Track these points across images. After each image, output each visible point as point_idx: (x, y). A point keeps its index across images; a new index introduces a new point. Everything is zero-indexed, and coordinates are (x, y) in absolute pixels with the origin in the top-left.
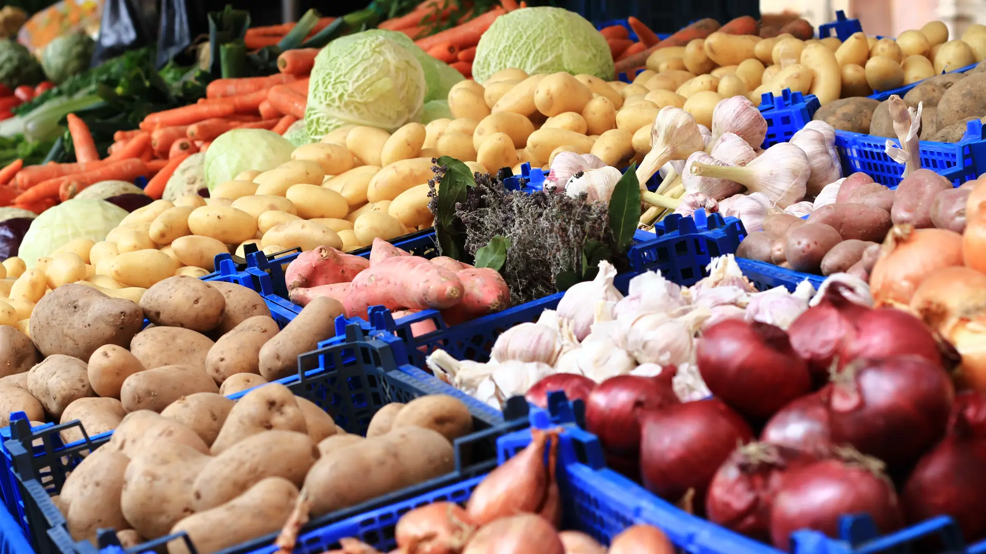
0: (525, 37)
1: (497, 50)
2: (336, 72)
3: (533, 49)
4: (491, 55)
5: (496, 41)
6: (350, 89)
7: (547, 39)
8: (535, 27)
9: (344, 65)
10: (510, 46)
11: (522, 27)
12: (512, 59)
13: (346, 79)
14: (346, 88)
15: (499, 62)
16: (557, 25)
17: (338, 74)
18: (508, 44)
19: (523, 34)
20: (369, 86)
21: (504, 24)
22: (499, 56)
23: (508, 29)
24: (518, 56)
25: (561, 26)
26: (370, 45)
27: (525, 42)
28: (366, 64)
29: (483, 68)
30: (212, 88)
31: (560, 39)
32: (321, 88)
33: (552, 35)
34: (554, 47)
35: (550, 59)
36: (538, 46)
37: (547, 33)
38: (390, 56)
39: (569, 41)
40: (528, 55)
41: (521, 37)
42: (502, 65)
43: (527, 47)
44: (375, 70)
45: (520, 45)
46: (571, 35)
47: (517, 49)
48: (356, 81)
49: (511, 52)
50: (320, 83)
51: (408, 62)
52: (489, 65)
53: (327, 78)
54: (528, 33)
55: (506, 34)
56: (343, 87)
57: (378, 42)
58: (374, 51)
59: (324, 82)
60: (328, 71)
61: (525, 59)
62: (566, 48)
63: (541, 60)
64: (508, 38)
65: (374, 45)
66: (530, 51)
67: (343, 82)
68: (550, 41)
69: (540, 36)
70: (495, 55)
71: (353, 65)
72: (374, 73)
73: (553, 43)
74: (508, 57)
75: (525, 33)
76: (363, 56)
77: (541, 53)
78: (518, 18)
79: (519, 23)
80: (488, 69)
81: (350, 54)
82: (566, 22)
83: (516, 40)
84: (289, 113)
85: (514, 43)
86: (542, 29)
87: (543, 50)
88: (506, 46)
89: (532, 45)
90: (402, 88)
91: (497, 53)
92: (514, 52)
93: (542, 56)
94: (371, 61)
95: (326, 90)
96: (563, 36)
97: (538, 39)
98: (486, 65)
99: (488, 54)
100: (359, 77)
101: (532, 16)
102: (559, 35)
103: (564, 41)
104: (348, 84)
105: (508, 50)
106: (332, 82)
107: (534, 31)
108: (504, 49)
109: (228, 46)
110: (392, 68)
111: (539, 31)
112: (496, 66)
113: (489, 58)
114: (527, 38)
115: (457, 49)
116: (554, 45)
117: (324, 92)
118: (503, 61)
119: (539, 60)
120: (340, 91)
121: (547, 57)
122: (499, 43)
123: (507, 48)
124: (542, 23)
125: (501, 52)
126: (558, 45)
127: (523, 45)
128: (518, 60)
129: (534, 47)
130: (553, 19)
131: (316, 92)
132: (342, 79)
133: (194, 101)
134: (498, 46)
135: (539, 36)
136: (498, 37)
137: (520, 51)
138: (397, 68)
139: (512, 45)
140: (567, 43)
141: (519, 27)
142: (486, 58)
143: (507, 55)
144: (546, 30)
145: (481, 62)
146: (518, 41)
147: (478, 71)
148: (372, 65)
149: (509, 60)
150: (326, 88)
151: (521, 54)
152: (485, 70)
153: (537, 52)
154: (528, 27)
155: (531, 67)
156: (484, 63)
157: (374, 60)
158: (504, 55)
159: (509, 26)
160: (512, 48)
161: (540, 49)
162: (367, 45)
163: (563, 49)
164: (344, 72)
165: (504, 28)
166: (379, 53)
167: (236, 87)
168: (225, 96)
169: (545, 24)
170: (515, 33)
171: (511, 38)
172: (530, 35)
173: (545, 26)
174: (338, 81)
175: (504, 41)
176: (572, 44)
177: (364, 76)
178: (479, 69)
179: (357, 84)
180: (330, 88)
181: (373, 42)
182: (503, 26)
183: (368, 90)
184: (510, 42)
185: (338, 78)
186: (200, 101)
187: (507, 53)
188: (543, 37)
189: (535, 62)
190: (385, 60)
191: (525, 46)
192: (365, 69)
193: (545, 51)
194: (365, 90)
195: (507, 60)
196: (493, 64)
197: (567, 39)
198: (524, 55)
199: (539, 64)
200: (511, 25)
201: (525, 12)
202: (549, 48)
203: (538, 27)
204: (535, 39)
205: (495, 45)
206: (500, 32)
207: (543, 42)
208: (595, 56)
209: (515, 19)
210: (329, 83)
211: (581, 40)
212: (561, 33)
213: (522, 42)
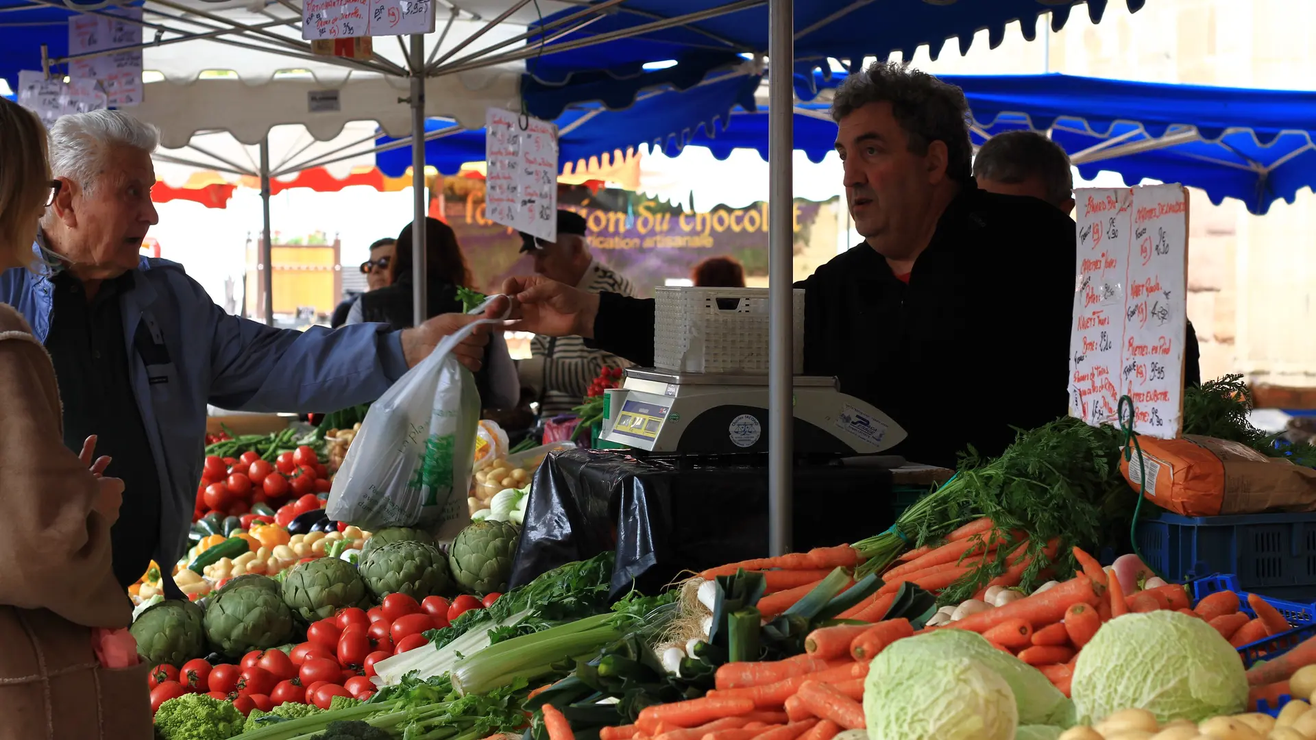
0: (1140, 655)
1: (1105, 669)
2: (913, 707)
3: (1151, 670)
4: (1097, 674)
5: (1104, 658)
6: (931, 728)
7: (1169, 658)
8: (1153, 642)
9: (922, 698)
10: (1122, 666)
11: (1137, 642)
12: (1124, 682)
13: (926, 717)
14: (927, 728)
15: (1108, 685)
16: (1179, 639)
17: (915, 710)
18: (1119, 663)
19: (1138, 650)
20: (956, 725)
21: (1113, 635)
22: (1108, 677)
23: (1118, 643)
24: (1132, 679)
25: (1185, 640)
26: (954, 671)
27: (1142, 662)
28: (950, 697)
29: (1086, 690)
30: (721, 674)
31: (1185, 657)
32: (894, 727)
33: (1174, 652)
34: (1178, 669)
35: (1172, 684)
36: (1157, 667)
37: (1168, 651)
38: (979, 687)
39: (1197, 660)
40: (1145, 679)
41: (1136, 654)
42: (1112, 689)
43: (1144, 668)
44: (962, 706)
45: (1134, 665)
46: (1199, 652)
47: (1130, 669)
48: (939, 719)
49: (1123, 674)
50: (893, 718)
51: (999, 692)
52: (1094, 687)
53: (902, 713)
54: (1145, 649)
55: (1116, 650)
56: (923, 728)
57: (961, 667)
58: (958, 680)
59: (897, 719)
60: (902, 704)
61: (1141, 684)
62: (1193, 670)
63: (1162, 685)
64: (1119, 655)
65: (957, 671)
66: (1148, 672)
67: (921, 720)
68: (1173, 661)
69: (1158, 656)
70: (1102, 675)
71: (932, 699)
72: (960, 709)
73: (1176, 662)
74: (1120, 680)
75: (1141, 649)
76: (945, 687)
77: (1161, 676)
78: (1130, 629)
79: (1133, 635)
80: (1093, 692)
81: (928, 682)
82: (1191, 633)
83: (1129, 658)
84: (826, 718)
85: (1127, 662)
86: (1162, 646)
87: (1164, 672)
88: (1116, 666)
89: (1149, 665)
90: (992, 725)
91: (1105, 674)
92: (1127, 674)
93: (1162, 680)
94: (956, 692)
95: (901, 730)
96: (1189, 655)
97: (1157, 659)
98: (1091, 687)
99: (1093, 673)
100: (941, 715)
101: (1148, 627)
102: (1184, 653)
103: (1190, 661)
104: (928, 722)
105: (1119, 671)
106: (909, 720)
107: (1152, 648)
108: (1114, 669)
109: (738, 615)
110: (981, 702)
111: (1158, 648)
112: (1103, 690)
113: (1094, 679)
114: (1144, 656)
115: (1029, 630)
116: (1177, 665)
117: (898, 732)
118: (1113, 685)
119: (1159, 683)
120: (919, 731)
121: (1169, 681)
122: (1108, 660)
123: (1118, 668)
124: (1162, 637)
125: (1110, 672)
126: (1182, 665)
127: (1138, 665)
128: (1132, 685)
129: (1153, 667)
130: (1174, 632)
131: (888, 731)
132: (921, 716)
133: (702, 694)
134: (1107, 665)
135: (1158, 654)
136: (1105, 652)
137: (1135, 673)
138: (987, 702)
139: (1125, 664)
140: (1193, 663)
141: (1133, 641)
142: (1090, 678)
143: (1118, 678)
144: (1166, 646)
145: (1084, 682)
146: (1133, 660)
147: (1079, 693)
148: (959, 698)
149: (1120, 683)
150: (901, 726)
151: (1135, 677)
152: (1089, 692)
153: (1156, 675)
154: (1144, 641)
155: (1149, 693)
156: (1088, 684)
157: (960, 692)
158: (1114, 677)
159: (1119, 638)
160: (1124, 669)
161: (1160, 671)
162: (950, 669)
163: (1188, 670)
164: (923, 707)
165: (1114, 641)
166: (966, 681)
167: (753, 674)
168: (739, 686)
169: (1165, 637)
170: (1128, 649)
171: (1123, 656)
172: (1148, 652)
173: (1166, 641)
174: (916, 718)
175: (1114, 658)
176: (1199, 664)
177: (949, 713)
178: (1081, 690)
179: (939, 724)
180: (906, 728)
181: (956, 666)
182: (1111, 638)
183: (953, 731)
184: (1121, 661)
185: (915, 714)
186: (709, 693)
187: (1118, 673)
188: (1163, 655)
189: (1153, 688)
190: (974, 692)
191: (1141, 667)
192: (949, 705)
193: (1167, 673)
194: (948, 731)
195: (1118, 683)
196: (1100, 687)
197: (1194, 657)
198: (1140, 678)
199: (1159, 690)
200: (1121, 637)
201: (1138, 620)
202: (1171, 669)
203: (1157, 642)
204: (1153, 658)
205: (1102, 662)
206: (1108, 647)
207: (1163, 662)
208: (1227, 678)
209: (1127, 630)
210: (905, 720)
211: (1210, 658)
212: (1185, 650)
213: (1138, 661)
